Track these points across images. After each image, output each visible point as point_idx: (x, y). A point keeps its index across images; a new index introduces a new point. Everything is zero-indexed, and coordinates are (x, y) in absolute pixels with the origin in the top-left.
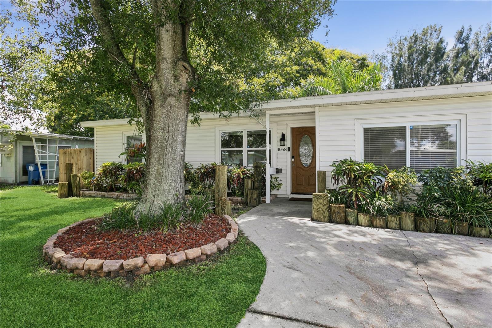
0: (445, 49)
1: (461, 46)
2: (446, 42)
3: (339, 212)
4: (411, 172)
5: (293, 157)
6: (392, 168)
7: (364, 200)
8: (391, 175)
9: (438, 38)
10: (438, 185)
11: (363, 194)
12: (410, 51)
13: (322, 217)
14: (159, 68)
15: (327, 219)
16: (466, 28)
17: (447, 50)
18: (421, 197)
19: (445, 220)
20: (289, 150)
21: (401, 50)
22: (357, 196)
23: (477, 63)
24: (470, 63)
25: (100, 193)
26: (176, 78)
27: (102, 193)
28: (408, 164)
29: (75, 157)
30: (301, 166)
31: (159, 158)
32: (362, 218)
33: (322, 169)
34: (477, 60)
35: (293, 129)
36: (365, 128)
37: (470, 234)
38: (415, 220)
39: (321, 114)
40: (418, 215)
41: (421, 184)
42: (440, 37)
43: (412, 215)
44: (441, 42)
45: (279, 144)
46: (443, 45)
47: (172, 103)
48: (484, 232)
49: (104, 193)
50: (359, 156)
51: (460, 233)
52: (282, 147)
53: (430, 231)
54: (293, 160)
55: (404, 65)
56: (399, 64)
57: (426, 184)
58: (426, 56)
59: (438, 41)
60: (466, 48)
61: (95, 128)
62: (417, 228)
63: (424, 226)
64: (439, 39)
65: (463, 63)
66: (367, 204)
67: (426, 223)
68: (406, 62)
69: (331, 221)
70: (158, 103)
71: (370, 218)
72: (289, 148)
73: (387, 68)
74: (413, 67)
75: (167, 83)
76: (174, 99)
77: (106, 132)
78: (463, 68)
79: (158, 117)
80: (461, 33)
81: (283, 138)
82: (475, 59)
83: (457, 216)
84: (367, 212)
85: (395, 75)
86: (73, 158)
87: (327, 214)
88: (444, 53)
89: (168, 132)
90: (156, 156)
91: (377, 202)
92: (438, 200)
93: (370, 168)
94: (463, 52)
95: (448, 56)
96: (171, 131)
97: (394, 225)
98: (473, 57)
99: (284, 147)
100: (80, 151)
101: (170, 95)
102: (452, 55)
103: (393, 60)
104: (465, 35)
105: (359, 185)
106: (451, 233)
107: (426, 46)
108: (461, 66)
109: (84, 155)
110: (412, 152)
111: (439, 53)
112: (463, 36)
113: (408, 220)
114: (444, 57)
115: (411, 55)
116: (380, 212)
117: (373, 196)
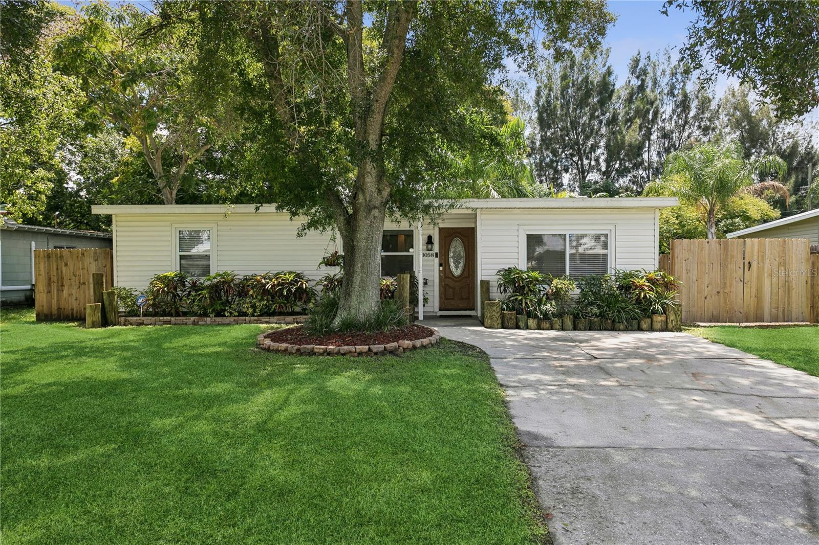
0: (614, 85)
1: (635, 82)
2: (615, 73)
3: (511, 318)
4: (570, 280)
5: (441, 265)
6: (555, 277)
7: (532, 306)
8: (555, 281)
9: (604, 65)
10: (592, 291)
11: (531, 301)
12: (564, 83)
13: (495, 324)
14: (364, 181)
15: (500, 325)
16: (643, 56)
17: (617, 87)
18: (578, 302)
19: (596, 319)
20: (436, 257)
21: (550, 78)
22: (526, 303)
23: (656, 114)
24: (648, 111)
25: (161, 318)
26: (380, 191)
27: (165, 318)
28: (568, 273)
29: (70, 263)
30: (450, 276)
31: (363, 267)
32: (531, 322)
33: (485, 278)
34: (657, 107)
35: (441, 229)
36: (528, 235)
37: (613, 329)
38: (574, 321)
39: (483, 217)
40: (576, 317)
41: (579, 290)
42: (608, 65)
43: (572, 317)
44: (609, 73)
45: (425, 247)
46: (612, 78)
47: (376, 215)
48: (622, 327)
49: (169, 318)
50: (522, 264)
51: (606, 329)
52: (428, 252)
53: (585, 330)
54: (441, 269)
55: (555, 107)
56: (548, 102)
57: (583, 290)
58: (588, 94)
59: (604, 70)
60: (642, 88)
61: (114, 217)
62: (575, 328)
63: (580, 325)
64: (606, 67)
65: (638, 112)
66: (535, 309)
67: (582, 322)
68: (557, 99)
69: (503, 327)
70: (362, 214)
71: (538, 322)
72: (436, 254)
73: (529, 107)
74: (568, 109)
75: (371, 196)
76: (377, 211)
77: (132, 224)
78: (638, 121)
79: (361, 228)
80: (637, 61)
81: (430, 240)
82: (654, 106)
83: (604, 316)
84: (536, 317)
85: (541, 120)
86: (66, 265)
87: (499, 321)
88: (613, 91)
89: (372, 242)
90: (359, 265)
91: (543, 308)
92: (591, 304)
93: (537, 276)
94: (639, 93)
95: (619, 97)
96: (374, 241)
97: (558, 327)
98: (652, 103)
99: (431, 252)
100: (83, 254)
101: (375, 207)
102: (624, 94)
103: (538, 94)
104: (641, 65)
105: (527, 293)
106: (600, 330)
107: (587, 77)
108: (635, 118)
109: (92, 260)
110: (571, 255)
111: (606, 90)
112: (639, 67)
113: (568, 321)
114: (613, 98)
115: (564, 89)
116: (546, 316)
117: (540, 302)
